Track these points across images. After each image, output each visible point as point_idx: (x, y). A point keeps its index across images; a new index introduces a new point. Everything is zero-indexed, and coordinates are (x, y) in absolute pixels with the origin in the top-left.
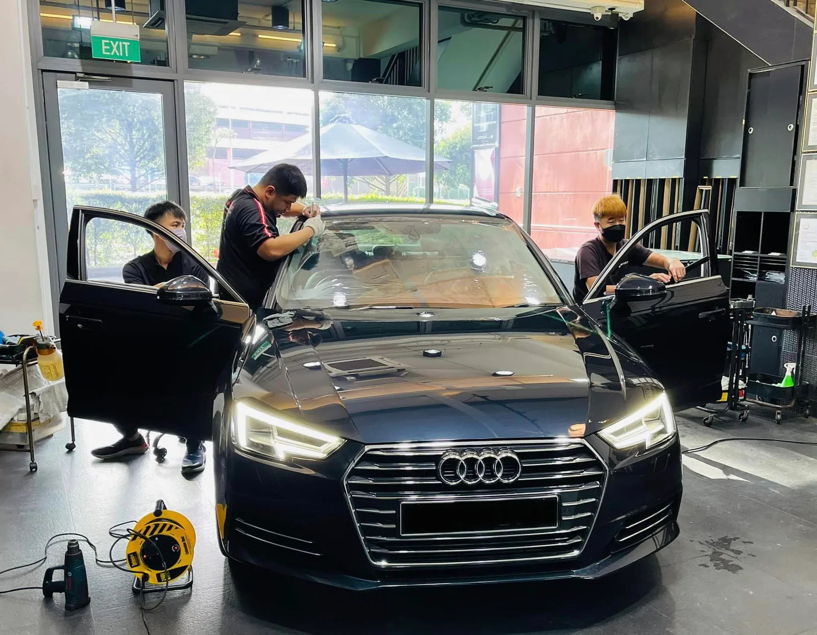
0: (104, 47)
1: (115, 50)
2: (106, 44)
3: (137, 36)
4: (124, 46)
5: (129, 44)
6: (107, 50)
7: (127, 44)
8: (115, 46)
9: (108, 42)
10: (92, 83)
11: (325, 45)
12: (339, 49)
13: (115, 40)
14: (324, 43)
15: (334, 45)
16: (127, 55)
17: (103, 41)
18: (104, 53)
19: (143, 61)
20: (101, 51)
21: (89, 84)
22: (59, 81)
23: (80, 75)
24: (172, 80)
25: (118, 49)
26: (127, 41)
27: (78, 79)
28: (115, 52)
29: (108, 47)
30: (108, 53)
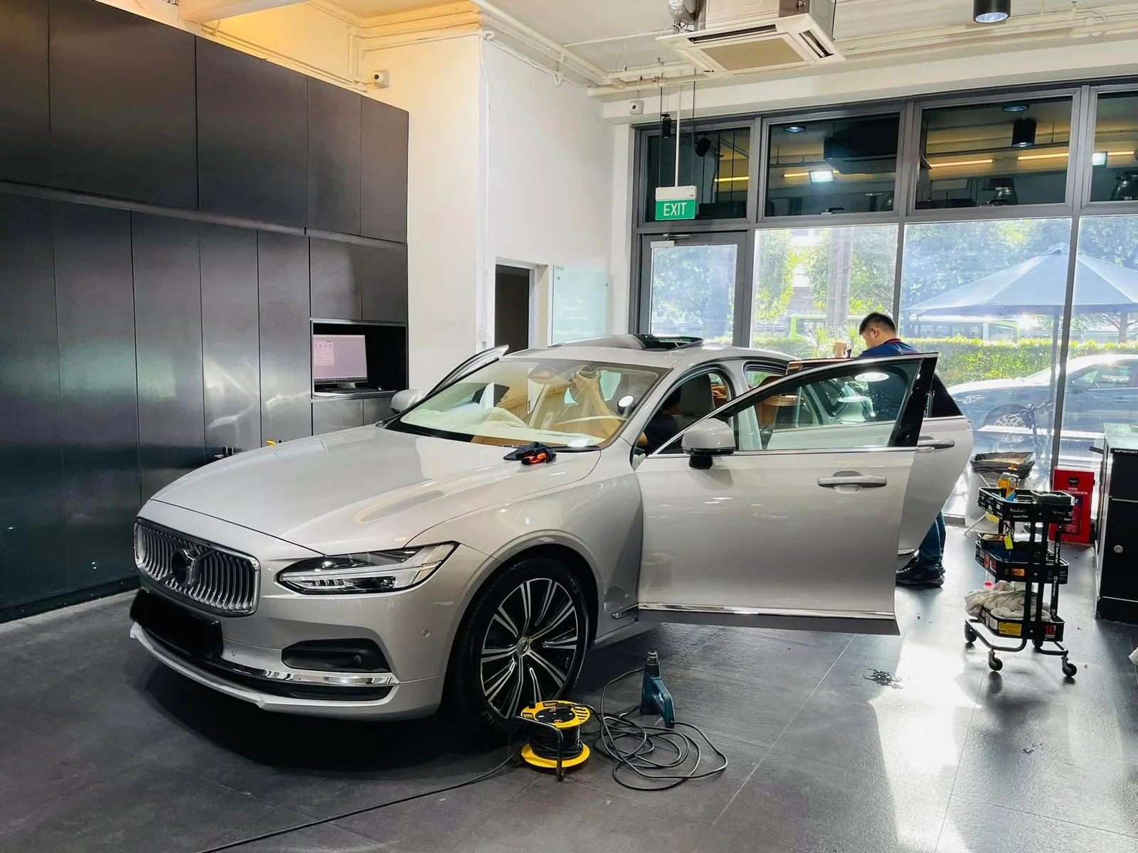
0: (665, 210)
1: (674, 211)
2: (667, 207)
3: (693, 196)
4: (681, 206)
6: (667, 212)
7: (684, 204)
8: (674, 208)
9: (669, 204)
10: (677, 242)
11: (1108, 154)
13: (674, 202)
15: (1133, 153)
16: (683, 214)
17: (665, 205)
18: (665, 215)
19: (697, 217)
20: (663, 213)
21: (675, 243)
22: (651, 243)
23: (666, 235)
24: (746, 231)
25: (676, 209)
26: (684, 201)
27: (666, 239)
28: (674, 213)
29: (668, 210)
30: (668, 215)
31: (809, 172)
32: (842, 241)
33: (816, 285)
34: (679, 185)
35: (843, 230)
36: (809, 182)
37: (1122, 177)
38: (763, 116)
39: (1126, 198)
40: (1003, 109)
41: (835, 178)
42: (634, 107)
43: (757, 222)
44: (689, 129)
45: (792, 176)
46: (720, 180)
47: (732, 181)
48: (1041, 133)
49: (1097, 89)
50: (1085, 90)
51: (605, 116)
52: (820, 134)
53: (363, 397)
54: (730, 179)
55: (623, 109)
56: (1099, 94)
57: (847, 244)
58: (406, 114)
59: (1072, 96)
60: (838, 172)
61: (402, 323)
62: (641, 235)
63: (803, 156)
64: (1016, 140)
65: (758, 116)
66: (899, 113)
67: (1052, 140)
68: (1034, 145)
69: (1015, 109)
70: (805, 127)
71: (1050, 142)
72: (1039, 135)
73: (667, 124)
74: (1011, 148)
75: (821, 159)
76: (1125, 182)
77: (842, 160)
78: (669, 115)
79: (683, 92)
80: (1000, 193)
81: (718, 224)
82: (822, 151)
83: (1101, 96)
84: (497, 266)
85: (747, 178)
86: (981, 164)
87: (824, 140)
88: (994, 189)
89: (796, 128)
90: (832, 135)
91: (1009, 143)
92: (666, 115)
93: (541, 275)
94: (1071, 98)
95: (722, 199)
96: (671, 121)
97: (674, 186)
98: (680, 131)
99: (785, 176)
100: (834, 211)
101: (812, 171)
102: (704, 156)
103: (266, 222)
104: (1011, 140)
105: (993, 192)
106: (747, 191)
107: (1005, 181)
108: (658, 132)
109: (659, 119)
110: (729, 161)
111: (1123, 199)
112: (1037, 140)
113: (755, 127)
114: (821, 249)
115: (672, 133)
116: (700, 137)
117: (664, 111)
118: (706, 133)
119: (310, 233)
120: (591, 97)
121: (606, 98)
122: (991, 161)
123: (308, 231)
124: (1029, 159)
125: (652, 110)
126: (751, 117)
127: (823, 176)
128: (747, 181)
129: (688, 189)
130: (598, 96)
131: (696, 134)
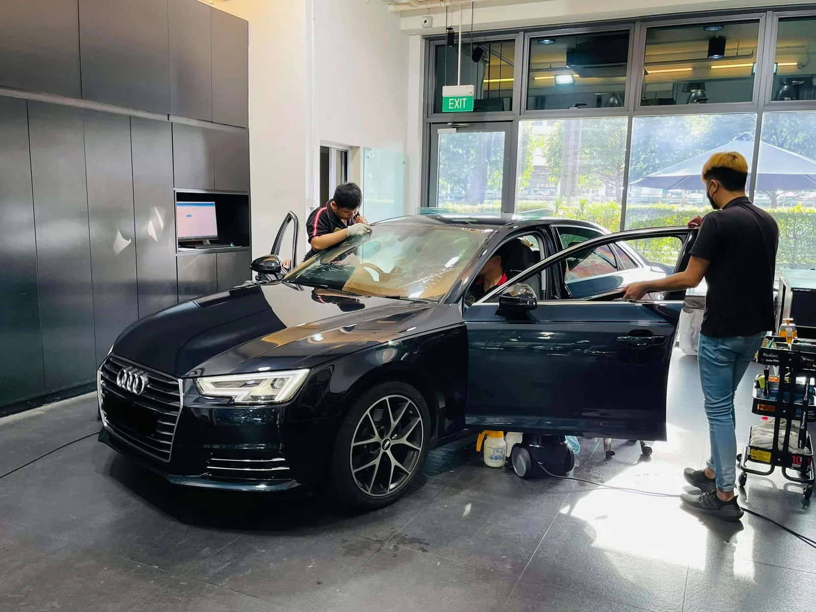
0: (450, 104)
1: (457, 104)
2: (452, 102)
3: (471, 93)
4: (463, 101)
5: (466, 99)
6: (451, 106)
7: (464, 99)
8: (457, 102)
9: (453, 99)
10: (458, 129)
11: (779, 64)
12: (801, 66)
13: (457, 98)
14: (777, 63)
16: (464, 107)
17: (450, 100)
18: (450, 108)
19: (475, 110)
20: (448, 107)
21: (457, 130)
22: (439, 130)
23: (450, 124)
24: (512, 121)
25: (459, 104)
26: (465, 97)
27: (450, 127)
28: (457, 106)
29: (453, 104)
30: (452, 108)
31: (555, 76)
32: (573, 130)
33: (550, 165)
34: (460, 85)
35: (573, 121)
36: (555, 84)
37: (785, 83)
38: (526, 30)
39: (786, 98)
40: (704, 28)
41: (574, 81)
42: (425, 22)
43: (520, 114)
44: (467, 40)
45: (541, 79)
46: (491, 81)
47: (500, 82)
48: (730, 48)
49: (778, 14)
50: (770, 15)
51: (403, 28)
52: (563, 47)
53: (216, 252)
54: (498, 80)
55: (416, 23)
56: (779, 18)
57: (577, 133)
58: (246, 23)
59: (759, 19)
60: (577, 75)
61: (246, 192)
62: (430, 123)
63: (551, 63)
64: (711, 52)
65: (521, 31)
66: (629, 30)
67: (737, 54)
68: (723, 57)
69: (713, 29)
70: (554, 40)
71: (736, 55)
72: (728, 50)
73: (451, 36)
74: (708, 59)
75: (564, 65)
76: (786, 87)
77: (582, 66)
78: (452, 29)
79: (463, 10)
80: (693, 94)
81: (490, 116)
82: (565, 59)
83: (781, 20)
84: (321, 147)
85: (512, 79)
86: (685, 71)
87: (566, 51)
88: (689, 91)
89: (548, 41)
90: (574, 46)
91: (705, 56)
92: (450, 29)
93: (355, 154)
94: (758, 21)
95: (492, 95)
96: (454, 33)
97: (457, 85)
98: (462, 41)
99: (536, 78)
100: (579, 106)
101: (557, 75)
102: (478, 62)
103: (136, 109)
104: (707, 53)
105: (689, 93)
106: (512, 90)
107: (698, 85)
108: (445, 42)
109: (444, 32)
110: (496, 66)
111: (784, 100)
112: (727, 53)
113: (519, 38)
114: (555, 136)
115: (455, 43)
116: (475, 47)
117: (449, 26)
118: (479, 43)
119: (173, 119)
120: (392, 13)
121: (402, 14)
122: (691, 69)
123: (171, 118)
124: (719, 67)
125: (439, 24)
126: (516, 31)
127: (566, 79)
128: (512, 81)
129: (467, 87)
130: (397, 12)
131: (474, 44)
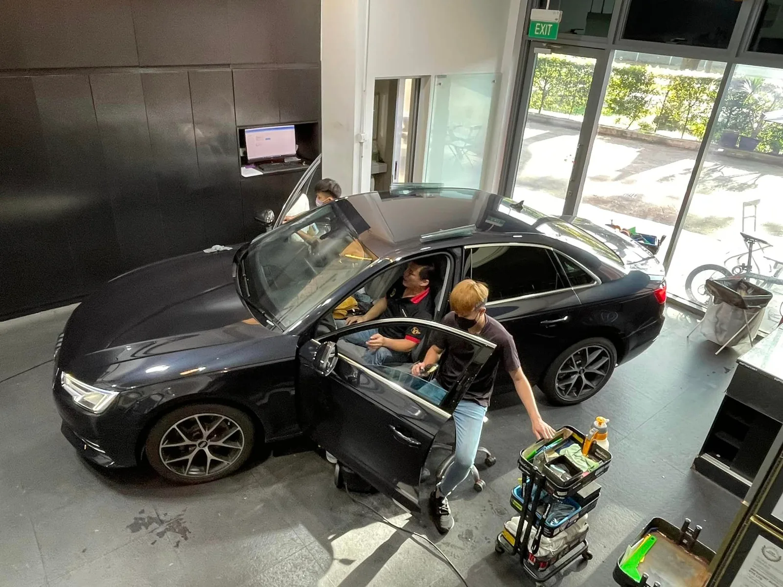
0: (536, 28)
1: (543, 30)
2: (538, 27)
3: (557, 19)
4: (548, 27)
5: (552, 25)
6: (538, 31)
7: (550, 25)
8: (543, 28)
9: (539, 24)
10: (553, 50)
13: (543, 23)
16: (549, 34)
17: (537, 24)
18: (536, 33)
20: (534, 32)
22: (535, 49)
23: (545, 44)
24: (604, 49)
25: (545, 30)
26: (550, 23)
27: (545, 47)
28: (542, 33)
29: (539, 29)
30: (538, 33)
34: (549, 9)
43: (613, 43)
53: (283, 173)
61: (315, 120)
62: (529, 41)
81: (584, 41)
93: (426, 82)
97: (545, 9)
100: (678, 42)
123: (232, 66)
129: (554, 13)
